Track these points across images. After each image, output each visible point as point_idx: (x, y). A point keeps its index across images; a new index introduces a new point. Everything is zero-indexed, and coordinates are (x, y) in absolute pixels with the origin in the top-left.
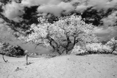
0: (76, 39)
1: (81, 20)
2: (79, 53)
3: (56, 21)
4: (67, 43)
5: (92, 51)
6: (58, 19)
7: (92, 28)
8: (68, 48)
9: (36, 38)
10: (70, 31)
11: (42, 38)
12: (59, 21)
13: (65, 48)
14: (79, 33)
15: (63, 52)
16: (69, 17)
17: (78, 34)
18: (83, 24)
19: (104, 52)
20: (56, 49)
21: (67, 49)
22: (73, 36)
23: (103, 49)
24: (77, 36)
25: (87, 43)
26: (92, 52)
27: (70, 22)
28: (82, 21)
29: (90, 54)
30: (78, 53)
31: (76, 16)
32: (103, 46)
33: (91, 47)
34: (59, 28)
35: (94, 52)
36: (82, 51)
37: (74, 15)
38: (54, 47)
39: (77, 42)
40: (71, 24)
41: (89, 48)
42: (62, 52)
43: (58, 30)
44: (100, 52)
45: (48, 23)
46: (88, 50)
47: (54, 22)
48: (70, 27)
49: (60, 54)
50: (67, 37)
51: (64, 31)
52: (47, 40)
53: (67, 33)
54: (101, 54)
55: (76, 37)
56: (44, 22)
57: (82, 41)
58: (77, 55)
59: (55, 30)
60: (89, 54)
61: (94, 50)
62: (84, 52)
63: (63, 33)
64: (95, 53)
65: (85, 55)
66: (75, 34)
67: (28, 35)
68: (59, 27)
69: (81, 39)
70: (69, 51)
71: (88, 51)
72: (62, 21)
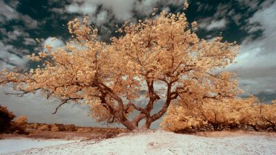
0: (172, 88)
1: (185, 30)
2: (183, 125)
3: (118, 35)
4: (149, 99)
5: (222, 120)
6: (123, 29)
7: (220, 52)
8: (152, 113)
9: (60, 81)
10: (155, 67)
11: (78, 84)
12: (127, 36)
13: (142, 113)
14: (182, 72)
15: (137, 125)
16: (152, 24)
17: (178, 74)
18: (191, 44)
19: (268, 126)
20: (117, 115)
21: (148, 116)
22: (164, 80)
23: (262, 118)
24: (176, 80)
25: (206, 99)
26: (224, 126)
27: (156, 38)
28: (189, 31)
29: (216, 130)
30: (179, 128)
31: (169, 18)
32: (261, 107)
33: (219, 109)
34: (126, 57)
35: (231, 125)
36: (192, 119)
37: (166, 16)
38: (112, 110)
39: (175, 97)
40: (159, 47)
41: (213, 114)
42: (134, 125)
43: (125, 64)
44: (252, 125)
45: (97, 43)
46: (209, 119)
47: (114, 38)
48: (154, 54)
49: (130, 129)
50: (148, 83)
51: (138, 66)
52: (93, 89)
53: (148, 72)
54: (257, 131)
55: (171, 83)
56: (87, 37)
57: (191, 93)
58: (177, 131)
59: (115, 65)
60: (212, 131)
61: (228, 117)
62: (196, 123)
63: (137, 72)
64: (233, 127)
65: (202, 133)
66: (168, 74)
67: (32, 71)
68: (127, 54)
69: (186, 89)
70: (153, 120)
71: (209, 122)
72: (135, 37)
